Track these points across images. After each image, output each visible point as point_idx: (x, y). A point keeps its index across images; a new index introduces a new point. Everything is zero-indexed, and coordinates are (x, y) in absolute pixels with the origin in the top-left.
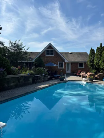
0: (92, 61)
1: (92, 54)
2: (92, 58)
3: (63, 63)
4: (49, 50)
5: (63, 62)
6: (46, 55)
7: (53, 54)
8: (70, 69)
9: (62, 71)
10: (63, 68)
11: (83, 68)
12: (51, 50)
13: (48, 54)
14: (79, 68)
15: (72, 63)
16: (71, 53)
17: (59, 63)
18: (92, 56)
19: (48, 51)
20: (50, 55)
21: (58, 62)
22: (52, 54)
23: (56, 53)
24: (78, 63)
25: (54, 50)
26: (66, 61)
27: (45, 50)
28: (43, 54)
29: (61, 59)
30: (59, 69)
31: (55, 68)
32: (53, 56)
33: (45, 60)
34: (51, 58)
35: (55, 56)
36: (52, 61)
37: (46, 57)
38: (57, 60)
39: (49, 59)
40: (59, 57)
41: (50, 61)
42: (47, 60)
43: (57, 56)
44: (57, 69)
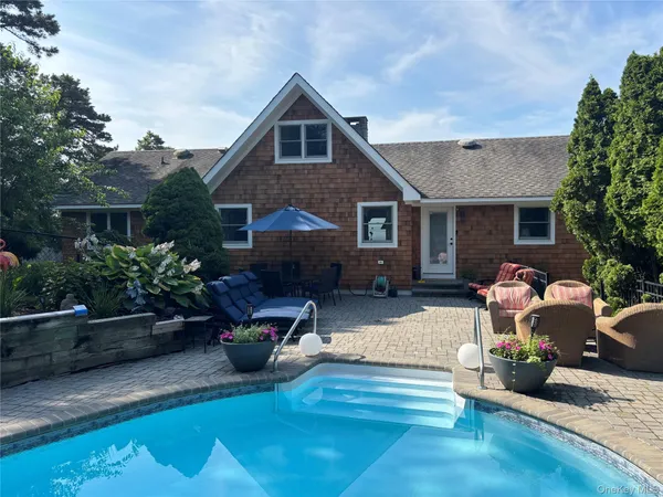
0: (590, 187)
1: (595, 130)
2: (589, 163)
3: (389, 208)
4: (298, 127)
5: (394, 204)
6: (278, 161)
7: (324, 153)
8: (451, 251)
9: (388, 266)
10: (394, 245)
11: (552, 241)
12: (308, 128)
13: (290, 149)
14: (517, 241)
15: (463, 212)
16: (473, 146)
17: (365, 209)
18: (589, 145)
19: (290, 134)
20: (303, 160)
21: (360, 205)
22: (317, 149)
24: (508, 208)
27: (272, 129)
28: (258, 154)
29: (374, 185)
30: (362, 250)
31: (337, 244)
32: (325, 164)
33: (269, 192)
34: (311, 176)
35: (335, 166)
36: (320, 196)
37: (280, 172)
38: (352, 191)
39: (298, 187)
40: (364, 170)
41: (302, 196)
42: (285, 191)
43: (349, 166)
44: (352, 253)
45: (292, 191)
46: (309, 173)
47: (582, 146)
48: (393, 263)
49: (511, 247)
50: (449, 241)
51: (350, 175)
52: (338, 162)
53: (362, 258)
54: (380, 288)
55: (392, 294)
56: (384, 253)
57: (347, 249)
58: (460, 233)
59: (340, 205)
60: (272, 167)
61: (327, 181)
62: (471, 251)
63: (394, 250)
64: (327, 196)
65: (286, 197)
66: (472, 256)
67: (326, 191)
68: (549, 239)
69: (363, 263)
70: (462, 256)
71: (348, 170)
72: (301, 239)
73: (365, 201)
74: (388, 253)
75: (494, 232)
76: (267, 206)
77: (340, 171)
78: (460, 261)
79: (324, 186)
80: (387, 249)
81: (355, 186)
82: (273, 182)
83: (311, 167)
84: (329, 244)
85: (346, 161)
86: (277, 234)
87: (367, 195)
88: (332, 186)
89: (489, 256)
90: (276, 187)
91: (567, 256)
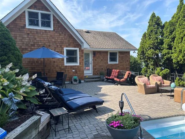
3: (76, 51)
4: (37, 14)
5: (78, 49)
6: (27, 27)
7: (49, 26)
8: (91, 66)
9: (76, 72)
10: (78, 64)
11: (117, 63)
12: (42, 14)
14: (109, 63)
15: (95, 53)
16: (88, 32)
17: (67, 50)
20: (40, 28)
21: (65, 49)
23: (58, 22)
24: (106, 52)
25: (51, 13)
26: (85, 46)
27: (24, 12)
28: (16, 22)
29: (70, 41)
30: (66, 66)
31: (56, 64)
32: (50, 31)
33: (23, 40)
34: (44, 35)
35: (54, 32)
36: (48, 44)
37: (29, 32)
38: (62, 43)
39: (38, 39)
40: (66, 35)
41: (40, 44)
42: (32, 41)
43: (60, 33)
44: (62, 68)
45: (35, 41)
46: (43, 34)
47: (154, 33)
48: (78, 71)
49: (107, 64)
50: (90, 63)
51: (61, 37)
52: (56, 30)
53: (66, 69)
54: (75, 80)
55: (80, 82)
56: (74, 67)
57: (60, 66)
58: (94, 60)
59: (57, 48)
60: (25, 30)
61: (51, 38)
62: (97, 66)
63: (78, 66)
64: (51, 44)
65: (32, 43)
66: (97, 68)
67: (51, 42)
68: (117, 62)
69: (67, 71)
70: (94, 68)
71: (60, 35)
72: (40, 62)
73: (67, 47)
74: (76, 67)
75: (103, 60)
76: (22, 47)
77: (56, 34)
78: (94, 69)
79: (50, 40)
80: (76, 66)
81: (62, 41)
82: (26, 36)
83: (44, 31)
84: (53, 64)
85: (59, 31)
86: (28, 60)
87: (68, 45)
88: (53, 40)
89: (102, 67)
90: (27, 38)
91: (121, 67)
